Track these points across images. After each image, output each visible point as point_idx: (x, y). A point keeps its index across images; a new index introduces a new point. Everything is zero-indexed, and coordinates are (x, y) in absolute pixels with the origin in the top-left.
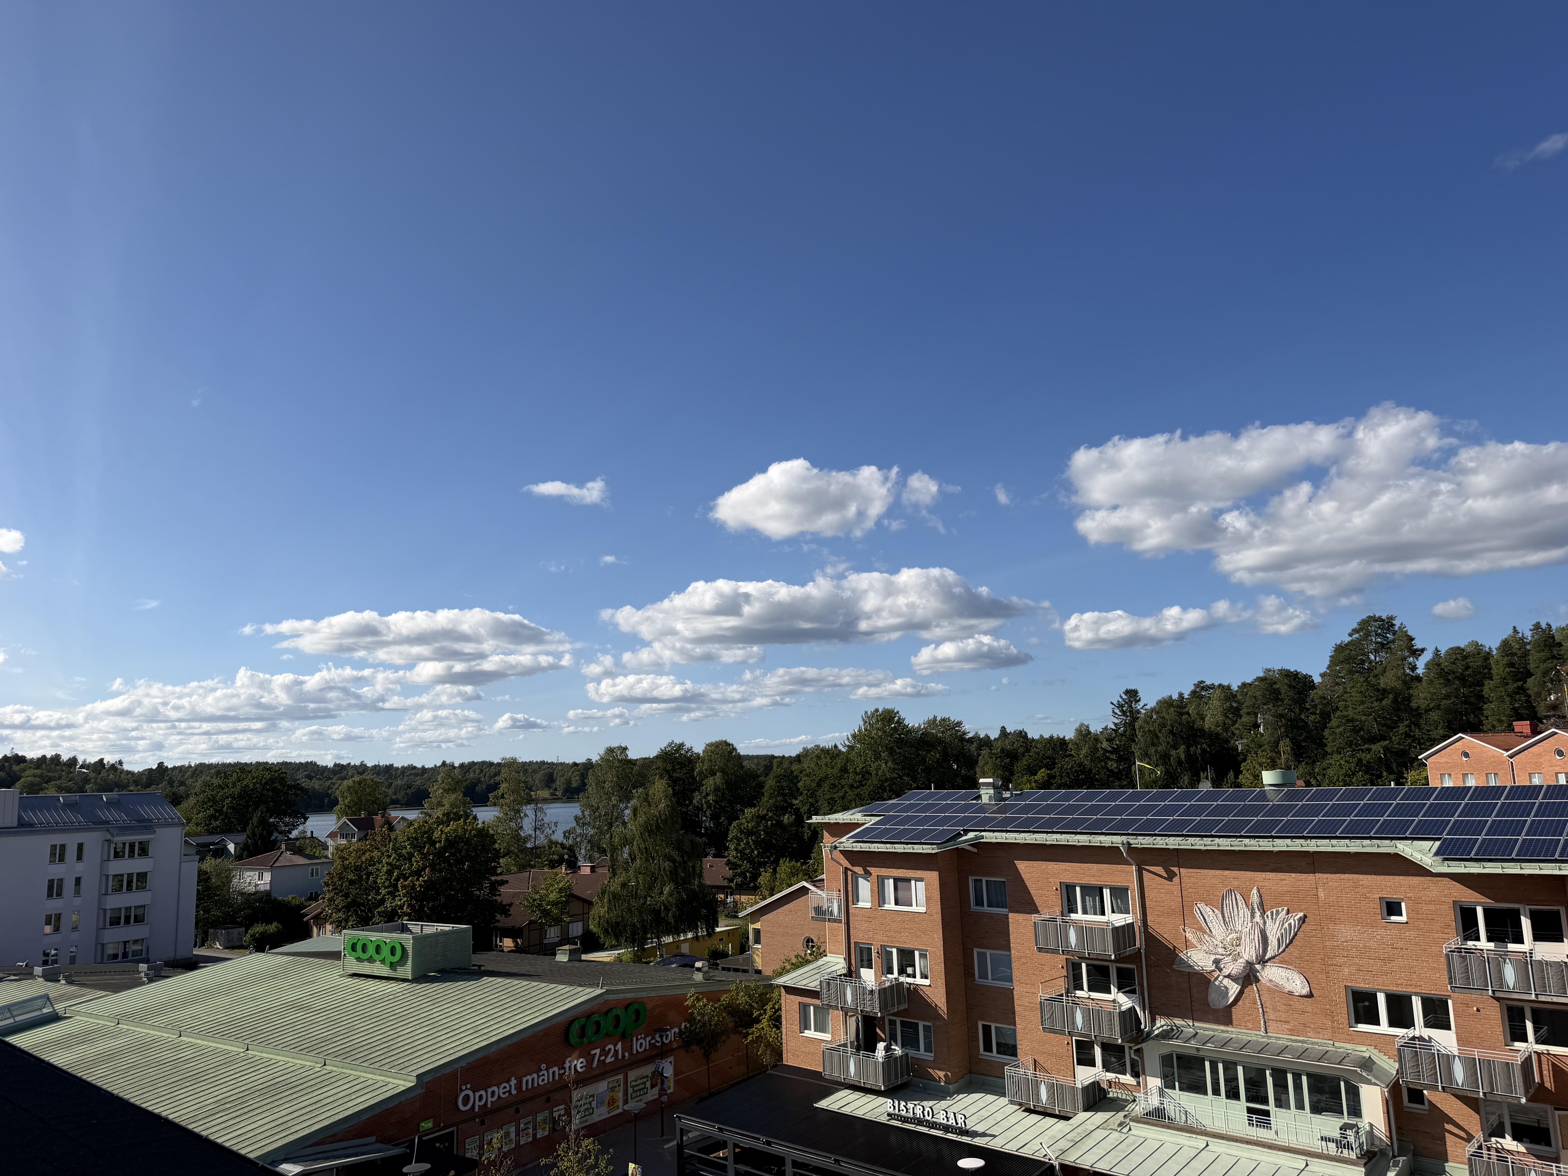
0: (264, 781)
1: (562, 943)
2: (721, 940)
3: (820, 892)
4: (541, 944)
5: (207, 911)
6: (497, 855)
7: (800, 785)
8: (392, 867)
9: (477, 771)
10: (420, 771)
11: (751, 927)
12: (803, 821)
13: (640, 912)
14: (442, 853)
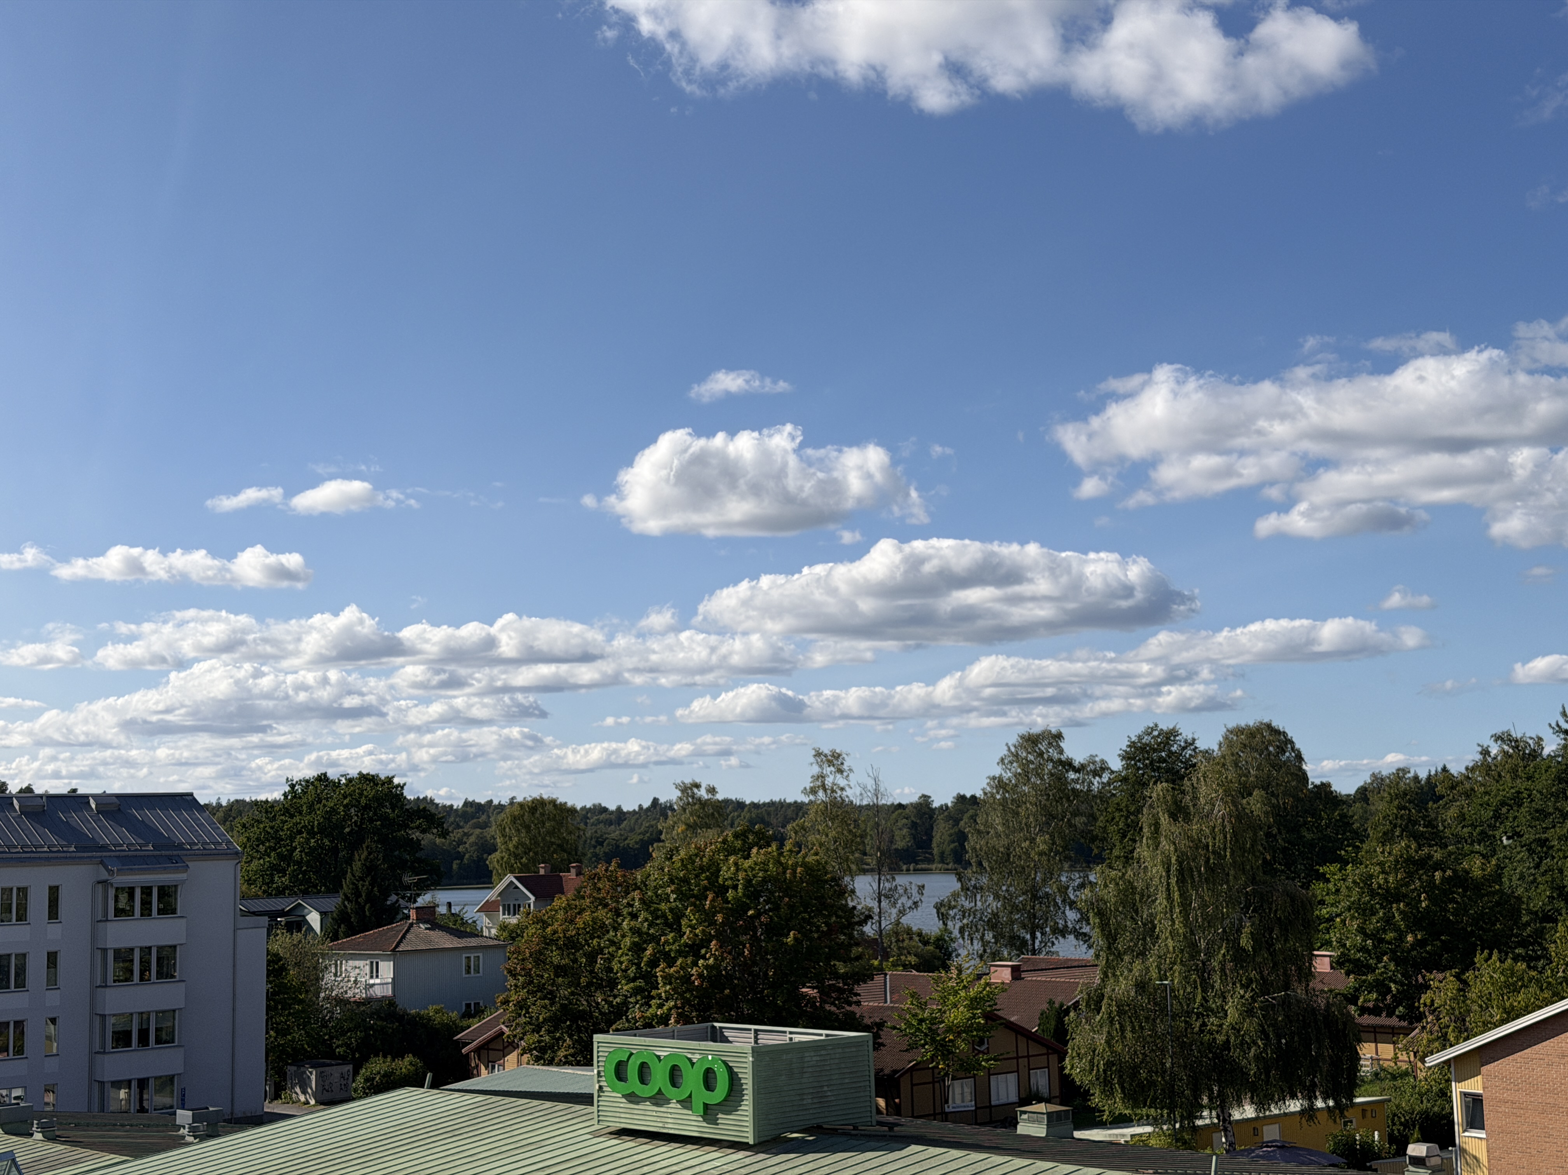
0: (363, 801)
1: (1026, 1101)
2: (1349, 1123)
4: (939, 1112)
5: (282, 1032)
8: (642, 939)
10: (613, 817)
11: (1454, 1089)
13: (1183, 1045)
14: (740, 909)
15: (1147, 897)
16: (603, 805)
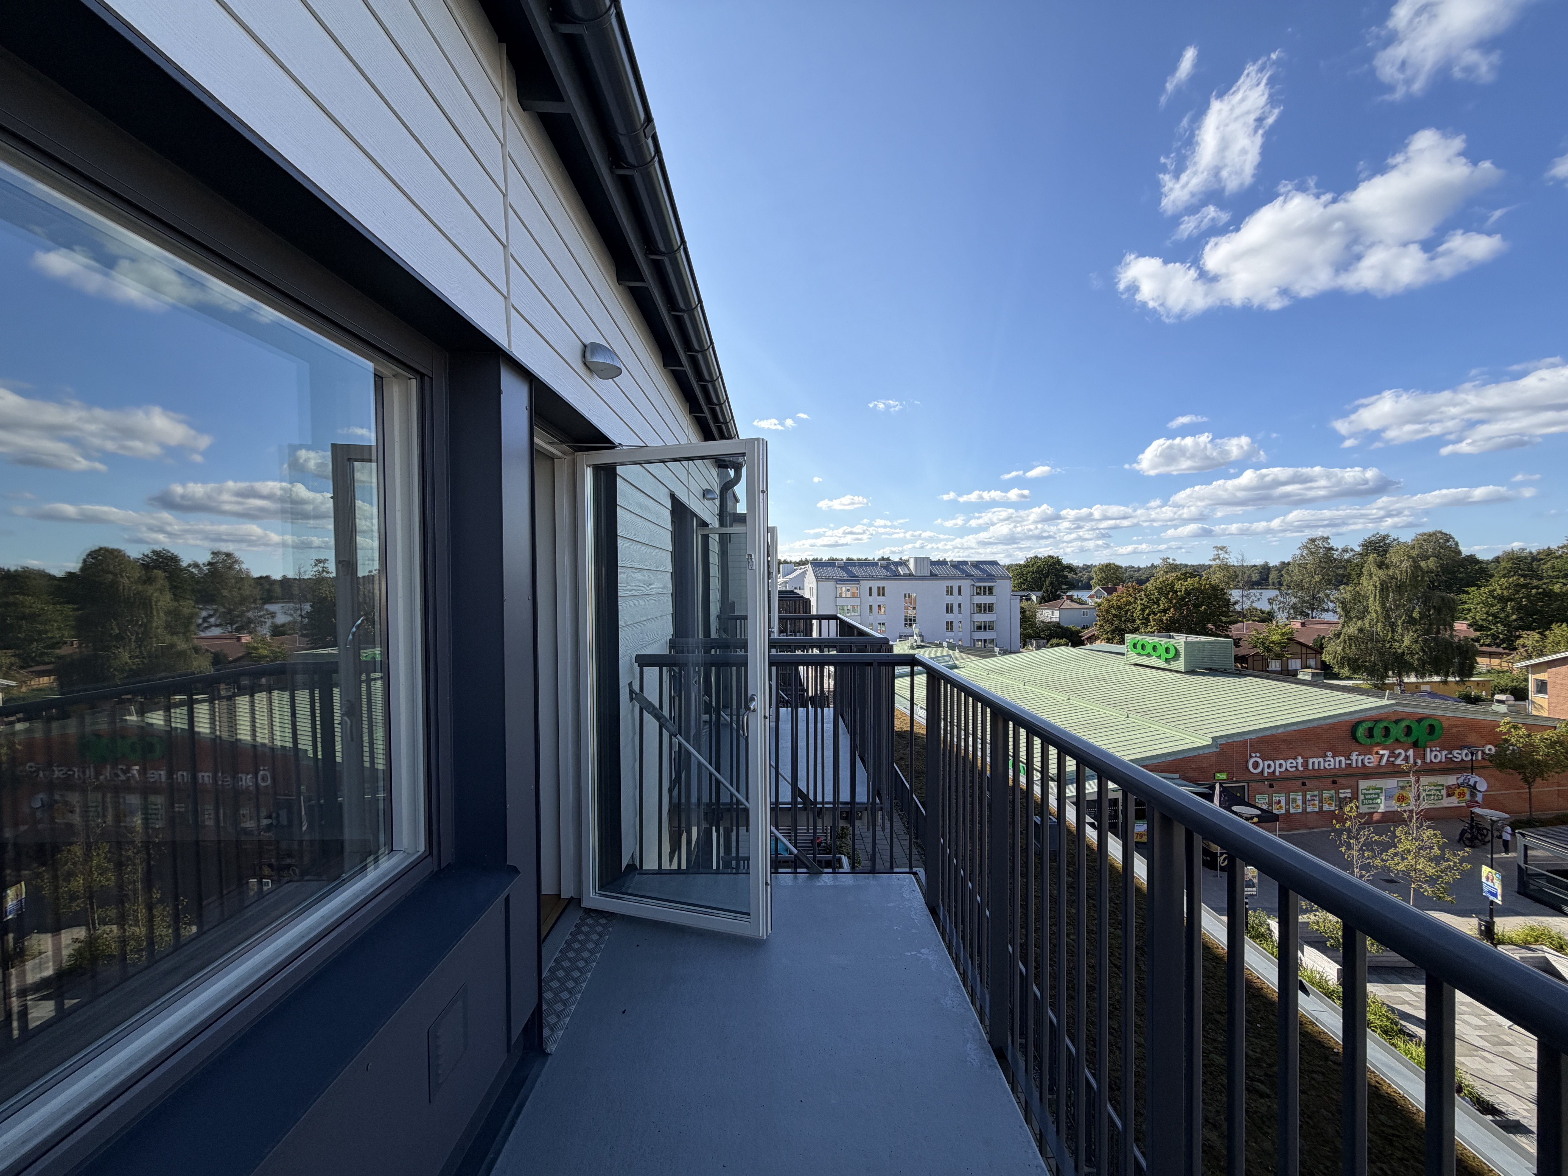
0: (1049, 563)
1: (1303, 668)
5: (1025, 629)
11: (1530, 677)
13: (1380, 653)
14: (1183, 599)
15: (1366, 598)
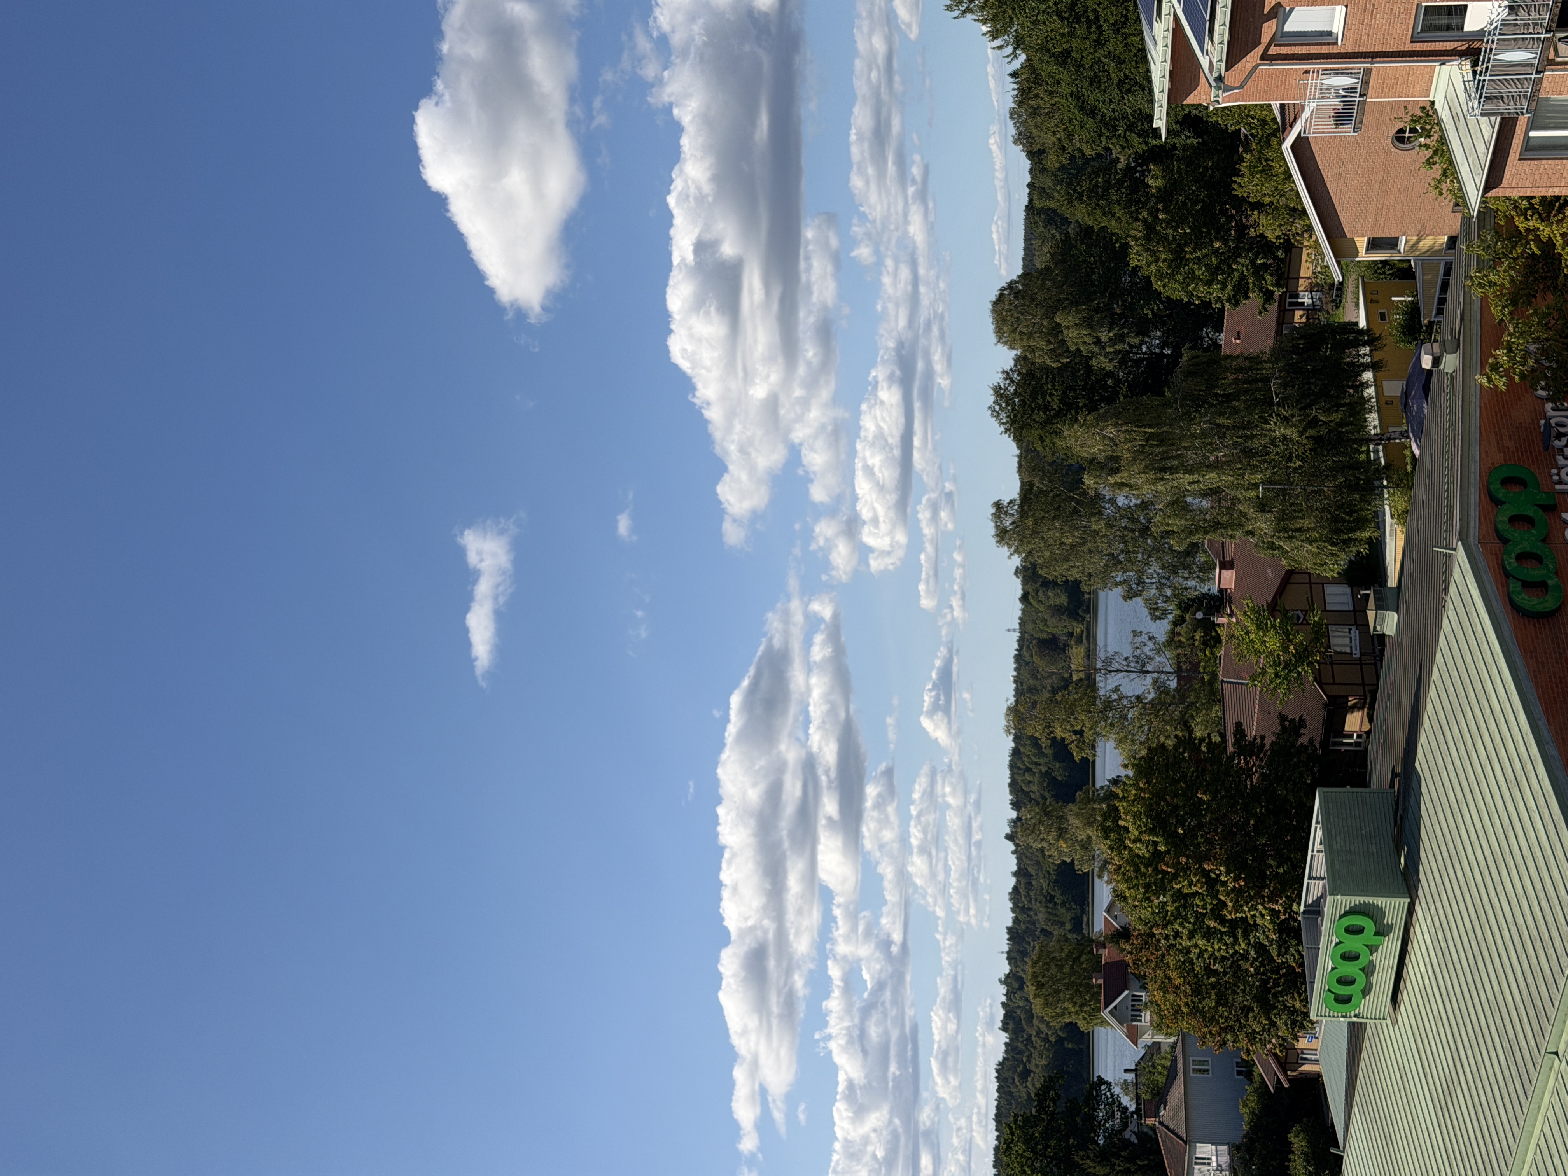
1: (1362, 624)
2: (1383, 316)
3: (1306, 114)
4: (1360, 662)
6: (1188, 742)
7: (1088, 152)
8: (1199, 928)
9: (1028, 777)
10: (1023, 881)
11: (1363, 256)
12: (1162, 147)
14: (1176, 840)
16: (1011, 890)
